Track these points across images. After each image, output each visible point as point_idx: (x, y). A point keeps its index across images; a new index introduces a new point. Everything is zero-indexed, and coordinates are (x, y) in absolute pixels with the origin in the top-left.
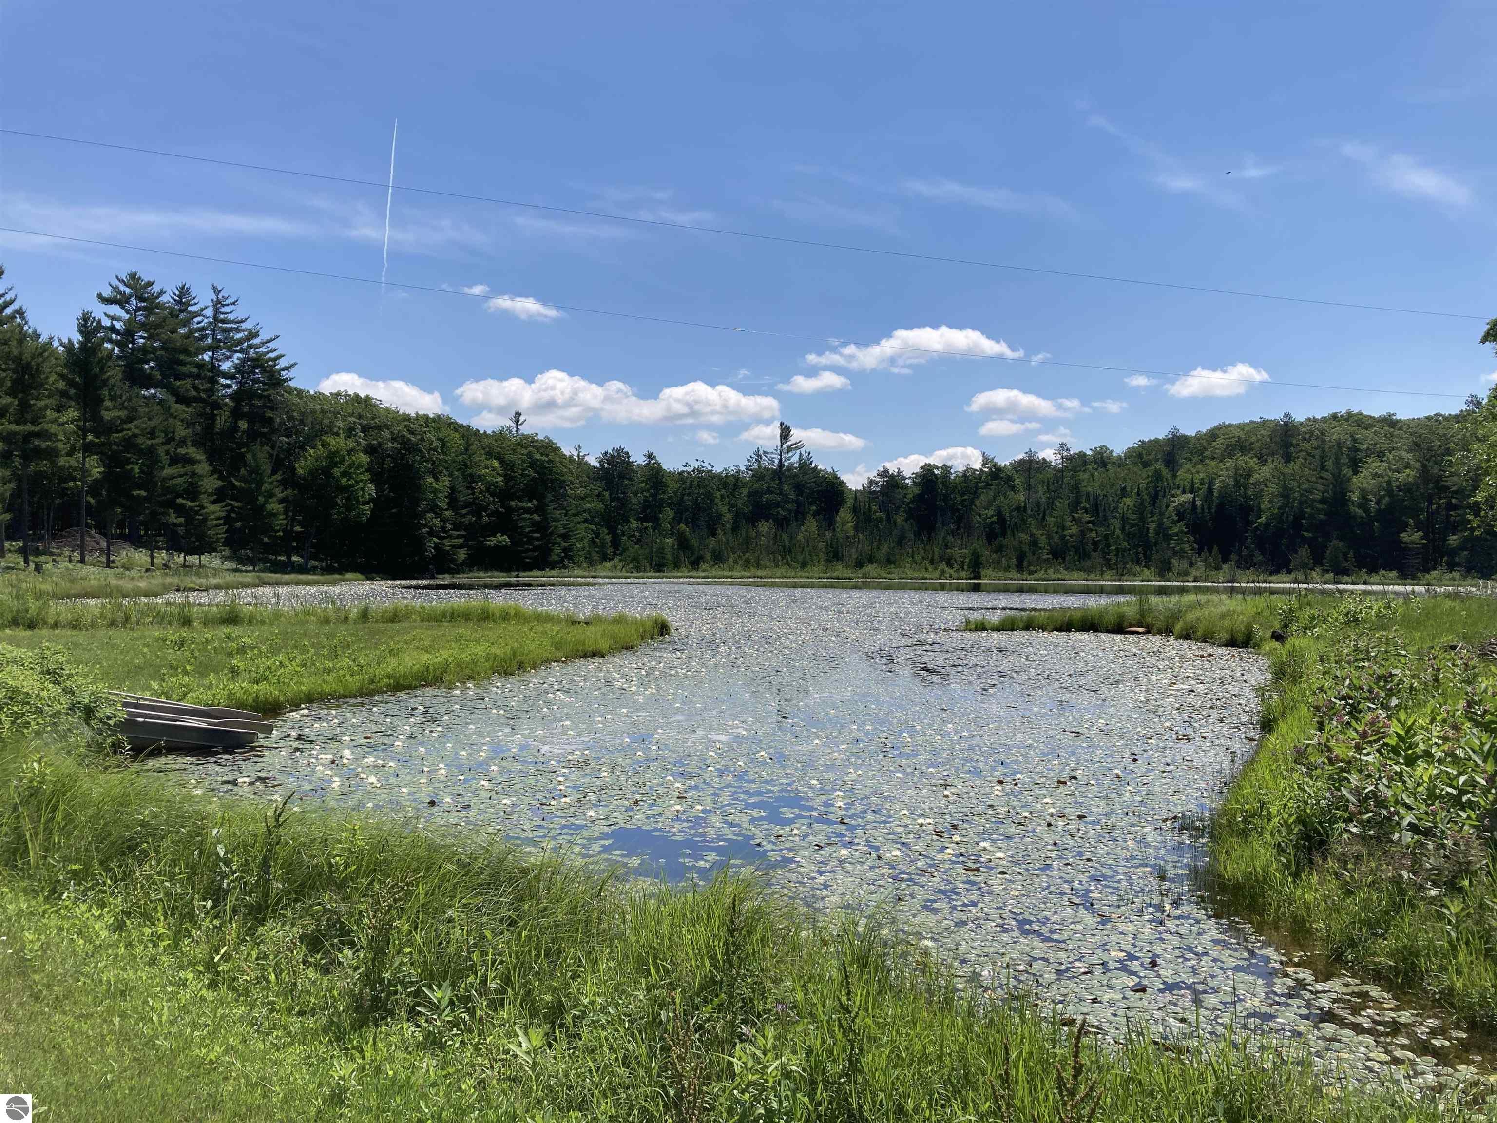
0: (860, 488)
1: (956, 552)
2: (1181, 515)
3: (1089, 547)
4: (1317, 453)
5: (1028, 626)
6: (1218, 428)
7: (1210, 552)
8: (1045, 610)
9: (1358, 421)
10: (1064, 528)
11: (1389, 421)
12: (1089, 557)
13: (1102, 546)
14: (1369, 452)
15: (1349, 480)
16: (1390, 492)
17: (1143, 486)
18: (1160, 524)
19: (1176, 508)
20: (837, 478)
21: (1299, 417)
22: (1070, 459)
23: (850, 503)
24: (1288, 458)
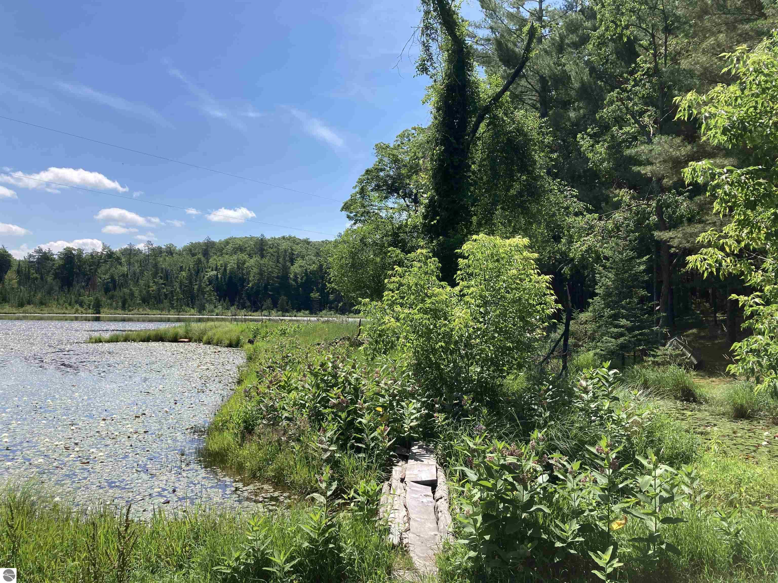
0: (22, 259)
1: (86, 299)
2: (210, 281)
3: (162, 297)
4: (276, 254)
5: (126, 340)
6: (230, 239)
7: (224, 301)
8: (136, 331)
9: (294, 240)
10: (149, 287)
11: (307, 242)
12: (162, 303)
13: (169, 297)
14: (298, 256)
15: (289, 268)
16: (306, 274)
17: (192, 266)
18: (200, 286)
19: (208, 278)
20: (6, 252)
21: (268, 236)
22: (153, 250)
23: (15, 268)
24: (262, 256)
